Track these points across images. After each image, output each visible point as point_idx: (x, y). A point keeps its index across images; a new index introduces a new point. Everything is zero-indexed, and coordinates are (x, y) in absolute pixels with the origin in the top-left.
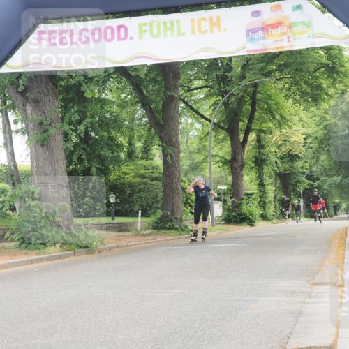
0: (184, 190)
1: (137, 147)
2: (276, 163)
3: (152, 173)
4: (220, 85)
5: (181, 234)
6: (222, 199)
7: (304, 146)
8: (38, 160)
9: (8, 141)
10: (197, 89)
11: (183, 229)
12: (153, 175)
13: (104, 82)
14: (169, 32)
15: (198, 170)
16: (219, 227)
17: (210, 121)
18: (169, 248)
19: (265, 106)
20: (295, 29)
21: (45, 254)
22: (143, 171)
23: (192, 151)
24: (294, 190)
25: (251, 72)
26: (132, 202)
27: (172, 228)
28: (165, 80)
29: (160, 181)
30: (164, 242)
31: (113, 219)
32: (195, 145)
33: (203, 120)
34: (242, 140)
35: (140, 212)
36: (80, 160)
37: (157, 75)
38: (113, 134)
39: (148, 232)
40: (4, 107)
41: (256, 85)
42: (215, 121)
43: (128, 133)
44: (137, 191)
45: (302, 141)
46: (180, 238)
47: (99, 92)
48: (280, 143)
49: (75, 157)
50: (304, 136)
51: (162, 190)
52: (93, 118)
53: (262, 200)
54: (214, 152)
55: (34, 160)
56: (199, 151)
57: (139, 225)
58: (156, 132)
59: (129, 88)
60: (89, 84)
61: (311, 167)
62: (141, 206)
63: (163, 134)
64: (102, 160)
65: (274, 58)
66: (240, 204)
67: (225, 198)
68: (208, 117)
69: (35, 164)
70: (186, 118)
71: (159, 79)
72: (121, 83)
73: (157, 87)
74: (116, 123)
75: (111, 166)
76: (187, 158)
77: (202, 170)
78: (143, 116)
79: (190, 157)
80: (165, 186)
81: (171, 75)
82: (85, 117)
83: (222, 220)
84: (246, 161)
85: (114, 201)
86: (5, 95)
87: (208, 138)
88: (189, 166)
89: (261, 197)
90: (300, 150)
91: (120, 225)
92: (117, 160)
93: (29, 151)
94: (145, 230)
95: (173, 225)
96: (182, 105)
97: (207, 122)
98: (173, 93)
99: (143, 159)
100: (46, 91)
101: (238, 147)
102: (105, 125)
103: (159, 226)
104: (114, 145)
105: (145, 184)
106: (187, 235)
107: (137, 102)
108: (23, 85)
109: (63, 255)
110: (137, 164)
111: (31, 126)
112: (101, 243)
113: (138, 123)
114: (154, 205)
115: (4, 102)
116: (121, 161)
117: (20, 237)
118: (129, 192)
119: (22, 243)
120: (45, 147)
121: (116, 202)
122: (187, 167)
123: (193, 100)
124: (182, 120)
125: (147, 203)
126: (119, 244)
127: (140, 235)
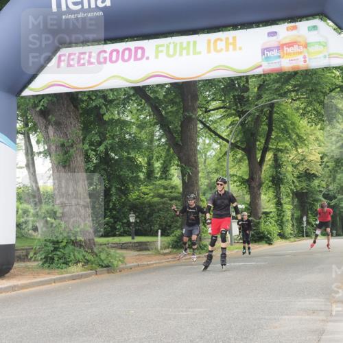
1: (156, 168)
2: (293, 182)
3: (171, 192)
4: (236, 105)
7: (320, 165)
9: (30, 162)
10: (214, 110)
11: (202, 248)
12: (175, 194)
13: (124, 104)
14: (184, 52)
16: (238, 245)
17: (228, 141)
19: (282, 126)
20: (311, 49)
21: (67, 273)
22: (162, 191)
23: (210, 170)
24: (311, 209)
25: (267, 92)
26: (151, 221)
28: (183, 100)
29: (179, 201)
31: (133, 238)
32: (213, 165)
33: (221, 140)
34: (259, 160)
35: (160, 231)
37: (175, 97)
38: (133, 154)
39: (167, 251)
40: (26, 129)
41: (272, 106)
42: (232, 141)
43: (147, 153)
44: (156, 210)
45: (319, 160)
47: (119, 114)
48: (297, 162)
50: (321, 155)
52: (114, 139)
53: (280, 218)
54: (232, 172)
56: (217, 171)
57: (159, 244)
58: (174, 152)
59: (148, 109)
60: (108, 107)
61: (328, 186)
62: (161, 225)
63: (181, 154)
64: (122, 181)
65: (290, 79)
66: (259, 223)
68: (225, 137)
70: (203, 138)
71: (178, 100)
72: (141, 104)
73: (175, 108)
74: (136, 144)
75: (131, 186)
76: (204, 178)
78: (162, 137)
79: (208, 177)
81: (189, 97)
82: (105, 139)
83: (241, 239)
84: (263, 180)
85: (134, 221)
86: (27, 117)
87: (226, 157)
88: (207, 186)
89: (279, 215)
90: (317, 169)
91: (140, 244)
92: (136, 180)
93: (51, 172)
94: (165, 249)
96: (200, 126)
97: (225, 142)
98: (191, 114)
99: (163, 179)
101: (255, 167)
102: (125, 146)
104: (133, 166)
105: (164, 203)
107: (156, 124)
108: (43, 106)
109: (85, 274)
110: (155, 184)
111: (53, 147)
112: (122, 262)
113: (157, 143)
114: (173, 225)
115: (26, 125)
116: (140, 181)
117: (43, 257)
118: (148, 212)
119: (45, 262)
120: (67, 168)
121: (136, 221)
122: (205, 187)
123: (211, 121)
124: (200, 141)
125: (167, 222)
126: (140, 263)
127: (160, 254)
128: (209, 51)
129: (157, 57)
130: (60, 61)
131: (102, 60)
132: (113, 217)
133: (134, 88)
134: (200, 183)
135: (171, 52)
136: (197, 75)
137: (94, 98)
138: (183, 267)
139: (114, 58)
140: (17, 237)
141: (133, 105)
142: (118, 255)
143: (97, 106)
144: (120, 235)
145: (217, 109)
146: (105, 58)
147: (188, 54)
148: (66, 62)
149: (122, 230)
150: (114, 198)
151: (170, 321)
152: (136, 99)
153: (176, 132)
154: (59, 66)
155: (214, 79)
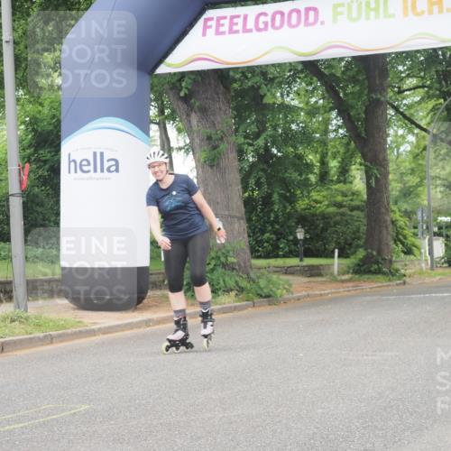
0: (393, 222)
1: (332, 168)
3: (351, 200)
4: (440, 83)
5: (390, 280)
6: (444, 234)
10: (409, 90)
11: (393, 274)
12: (353, 203)
13: (289, 84)
14: (372, 14)
15: (412, 196)
16: (440, 271)
17: (428, 132)
18: (375, 298)
22: (339, 198)
23: (404, 171)
26: (325, 238)
27: (378, 272)
28: (368, 78)
29: (362, 211)
30: (368, 290)
31: (301, 260)
32: (407, 164)
33: (416, 131)
35: (337, 251)
36: (258, 184)
37: (359, 72)
38: (301, 150)
39: (347, 277)
40: (161, 118)
42: (435, 131)
43: (320, 149)
44: (332, 224)
46: (389, 286)
47: (282, 95)
49: (252, 181)
51: (365, 221)
52: (275, 129)
54: (433, 173)
56: (413, 171)
57: (336, 268)
58: (356, 147)
59: (322, 90)
60: (269, 86)
62: (338, 243)
63: (365, 150)
64: (286, 184)
67: (449, 233)
68: (425, 127)
70: (395, 128)
71: (360, 78)
72: (311, 84)
73: (357, 88)
74: (306, 137)
75: (299, 192)
76: (396, 181)
77: (417, 196)
78: (339, 127)
79: (401, 180)
80: (369, 217)
81: (377, 73)
82: (265, 129)
83: (445, 262)
85: (302, 238)
86: (163, 102)
87: (426, 153)
88: (400, 191)
91: (312, 267)
92: (306, 184)
94: (344, 274)
95: (380, 269)
96: (391, 112)
97: (424, 133)
98: (379, 96)
99: (340, 182)
102: (291, 139)
103: (362, 269)
104: (302, 166)
105: (343, 214)
106: (398, 282)
107: (332, 109)
108: (186, 88)
109: (239, 306)
110: (331, 189)
111: (197, 141)
112: (288, 291)
113: (332, 135)
114: (355, 243)
115: (161, 112)
116: (311, 185)
118: (321, 225)
120: (215, 168)
121: (305, 238)
122: (397, 193)
123: (405, 105)
124: (391, 132)
125: (346, 240)
126: (311, 292)
127: (336, 281)
128: (406, 14)
129: (335, 21)
130: (206, 27)
131: (261, 26)
132: (275, 233)
133: (303, 62)
134: (390, 188)
135: (354, 15)
138: (368, 298)
139: (278, 23)
140: (152, 258)
141: (300, 84)
142: (281, 282)
143: (253, 86)
144: (285, 256)
145: (414, 88)
146: (266, 24)
147: (377, 17)
148: (213, 30)
149: (287, 249)
150: (276, 207)
152: (306, 77)
153: (360, 120)
154: (204, 34)
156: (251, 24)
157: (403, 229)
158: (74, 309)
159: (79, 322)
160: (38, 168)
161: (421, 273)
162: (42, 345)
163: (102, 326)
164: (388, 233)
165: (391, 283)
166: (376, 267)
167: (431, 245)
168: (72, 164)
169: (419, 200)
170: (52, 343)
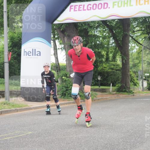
0: (130, 75)
1: (110, 56)
3: (117, 67)
4: (147, 29)
5: (129, 94)
8: (69, 61)
9: (56, 53)
10: (137, 31)
11: (130, 92)
12: (117, 68)
13: (97, 29)
15: (136, 66)
16: (146, 92)
17: (143, 46)
18: (124, 100)
21: (72, 100)
22: (112, 67)
23: (134, 58)
26: (108, 79)
27: (125, 91)
28: (123, 27)
29: (120, 71)
31: (99, 87)
32: (135, 56)
33: (139, 45)
35: (111, 84)
37: (120, 25)
38: (100, 50)
40: (54, 38)
42: (145, 45)
43: (106, 50)
44: (110, 75)
47: (94, 32)
51: (121, 75)
52: (92, 43)
54: (144, 59)
55: (67, 61)
56: (137, 58)
57: (111, 90)
58: (119, 49)
59: (108, 30)
60: (90, 29)
62: (112, 82)
63: (122, 51)
67: (148, 79)
68: (142, 44)
69: (68, 62)
70: (131, 44)
71: (121, 27)
72: (105, 28)
74: (101, 46)
75: (99, 64)
76: (131, 61)
77: (138, 67)
78: (113, 43)
79: (133, 61)
80: (122, 73)
81: (126, 25)
82: (88, 43)
83: (147, 89)
85: (100, 79)
87: (142, 52)
88: (133, 65)
91: (103, 89)
94: (114, 92)
95: (126, 90)
96: (130, 38)
97: (141, 46)
98: (127, 33)
99: (113, 61)
100: (73, 31)
103: (120, 90)
104: (100, 55)
105: (113, 72)
107: (111, 37)
108: (63, 28)
110: (110, 64)
111: (66, 46)
112: (95, 97)
113: (110, 46)
114: (117, 82)
116: (103, 62)
117: (61, 93)
118: (106, 75)
119: (62, 96)
122: (132, 65)
123: (135, 36)
125: (114, 80)
126: (103, 98)
127: (111, 94)
128: (137, 5)
129: (113, 7)
130: (71, 9)
131: (89, 8)
133: (102, 21)
134: (129, 64)
135: (120, 5)
136: (131, 16)
137: (84, 25)
138: (122, 100)
139: (94, 8)
141: (101, 29)
142: (93, 94)
143: (85, 28)
144: (94, 85)
145: (138, 31)
146: (91, 8)
147: (127, 6)
148: (73, 10)
149: (95, 83)
151: (117, 122)
152: (102, 26)
153: (120, 41)
154: (70, 11)
155: (137, 18)
156: (86, 8)
157: (133, 77)
158: (24, 101)
159: (27, 105)
160: (13, 54)
161: (139, 92)
162: (14, 112)
163: (34, 107)
164: (129, 79)
165: (129, 95)
166: (125, 90)
167: (142, 83)
168: (25, 53)
169: (139, 68)
170: (17, 112)
